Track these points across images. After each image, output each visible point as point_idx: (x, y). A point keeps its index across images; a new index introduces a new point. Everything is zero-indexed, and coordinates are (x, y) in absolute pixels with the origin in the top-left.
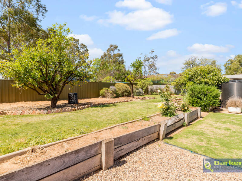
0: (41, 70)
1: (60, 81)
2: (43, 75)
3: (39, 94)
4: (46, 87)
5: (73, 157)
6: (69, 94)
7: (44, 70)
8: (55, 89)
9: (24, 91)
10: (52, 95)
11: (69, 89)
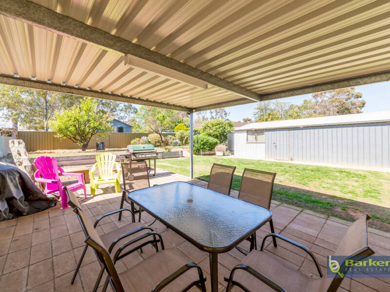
0: (75, 126)
1: (88, 133)
2: (76, 129)
3: (74, 142)
4: (78, 137)
5: (85, 157)
6: (97, 143)
7: (77, 126)
8: (85, 140)
9: (63, 140)
10: (82, 143)
11: (96, 139)
